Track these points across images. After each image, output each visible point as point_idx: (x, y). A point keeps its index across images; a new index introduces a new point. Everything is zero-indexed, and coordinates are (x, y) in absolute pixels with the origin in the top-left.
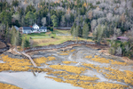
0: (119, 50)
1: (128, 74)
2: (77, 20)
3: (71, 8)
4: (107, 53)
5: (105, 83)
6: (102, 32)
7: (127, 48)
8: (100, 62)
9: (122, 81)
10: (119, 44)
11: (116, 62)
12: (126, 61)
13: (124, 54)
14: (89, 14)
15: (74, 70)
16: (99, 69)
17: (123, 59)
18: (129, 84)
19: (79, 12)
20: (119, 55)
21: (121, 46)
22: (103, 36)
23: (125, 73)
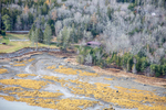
0: (89, 58)
1: (99, 88)
2: (37, 21)
3: (30, 7)
4: (74, 62)
5: (70, 99)
6: (68, 36)
7: (99, 56)
8: (66, 73)
9: (92, 95)
10: (89, 51)
11: (85, 73)
12: (97, 71)
13: (95, 62)
14: (53, 14)
15: (32, 85)
16: (64, 82)
17: (93, 68)
18: (100, 99)
19: (40, 11)
20: (89, 65)
21: (92, 53)
22: (70, 40)
23: (95, 86)
